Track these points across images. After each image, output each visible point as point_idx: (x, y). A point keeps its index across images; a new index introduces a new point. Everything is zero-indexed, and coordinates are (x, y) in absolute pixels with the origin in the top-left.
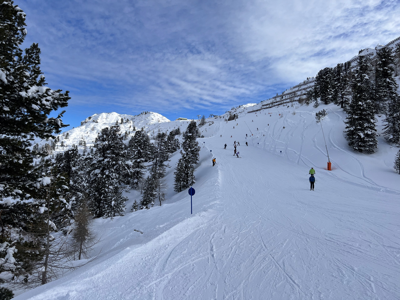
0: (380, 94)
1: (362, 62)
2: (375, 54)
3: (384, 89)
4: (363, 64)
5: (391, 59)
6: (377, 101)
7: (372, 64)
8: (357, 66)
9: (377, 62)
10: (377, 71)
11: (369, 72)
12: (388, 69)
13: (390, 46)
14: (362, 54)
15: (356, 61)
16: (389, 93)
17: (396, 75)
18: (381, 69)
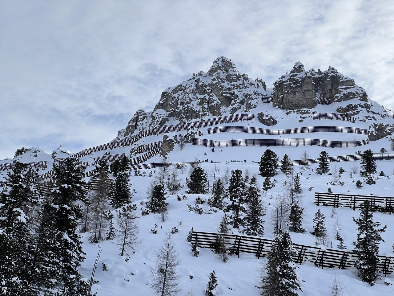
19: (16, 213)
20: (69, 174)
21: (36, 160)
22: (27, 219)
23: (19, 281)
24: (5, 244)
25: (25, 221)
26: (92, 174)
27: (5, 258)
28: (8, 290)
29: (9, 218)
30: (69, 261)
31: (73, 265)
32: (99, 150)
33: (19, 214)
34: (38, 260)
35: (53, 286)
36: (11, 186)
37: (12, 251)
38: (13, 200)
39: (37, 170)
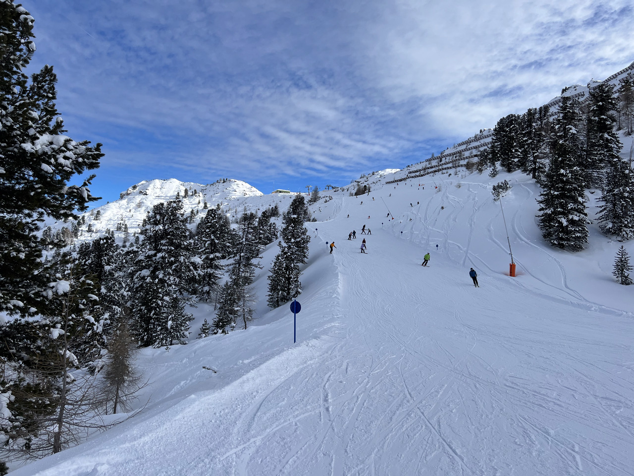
0: (593, 158)
1: (567, 106)
2: (587, 95)
3: (599, 151)
4: (568, 110)
5: (611, 103)
6: (589, 168)
7: (582, 111)
8: (559, 113)
9: (590, 107)
10: (590, 121)
11: (577, 123)
12: (606, 119)
13: (611, 83)
14: (567, 94)
15: (557, 105)
16: (607, 156)
17: (619, 129)
18: (596, 118)
19: (568, 129)
20: (602, 95)
21: (577, 92)
22: (576, 131)
23: (578, 169)
24: (565, 148)
25: (575, 132)
26: (619, 91)
27: (566, 157)
28: (571, 175)
29: (565, 133)
30: (611, 151)
31: (615, 153)
32: (622, 73)
33: (571, 129)
34: (589, 154)
35: (602, 168)
36: (562, 113)
37: (570, 152)
38: (565, 121)
39: (578, 99)
